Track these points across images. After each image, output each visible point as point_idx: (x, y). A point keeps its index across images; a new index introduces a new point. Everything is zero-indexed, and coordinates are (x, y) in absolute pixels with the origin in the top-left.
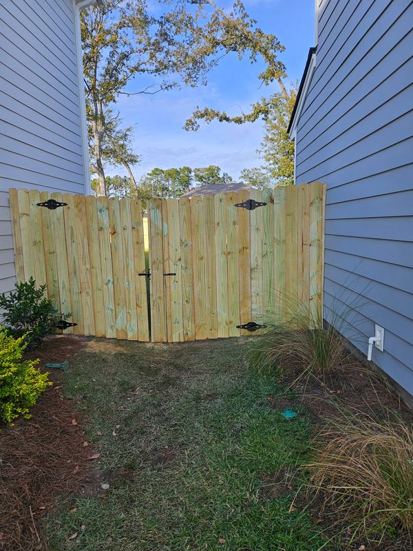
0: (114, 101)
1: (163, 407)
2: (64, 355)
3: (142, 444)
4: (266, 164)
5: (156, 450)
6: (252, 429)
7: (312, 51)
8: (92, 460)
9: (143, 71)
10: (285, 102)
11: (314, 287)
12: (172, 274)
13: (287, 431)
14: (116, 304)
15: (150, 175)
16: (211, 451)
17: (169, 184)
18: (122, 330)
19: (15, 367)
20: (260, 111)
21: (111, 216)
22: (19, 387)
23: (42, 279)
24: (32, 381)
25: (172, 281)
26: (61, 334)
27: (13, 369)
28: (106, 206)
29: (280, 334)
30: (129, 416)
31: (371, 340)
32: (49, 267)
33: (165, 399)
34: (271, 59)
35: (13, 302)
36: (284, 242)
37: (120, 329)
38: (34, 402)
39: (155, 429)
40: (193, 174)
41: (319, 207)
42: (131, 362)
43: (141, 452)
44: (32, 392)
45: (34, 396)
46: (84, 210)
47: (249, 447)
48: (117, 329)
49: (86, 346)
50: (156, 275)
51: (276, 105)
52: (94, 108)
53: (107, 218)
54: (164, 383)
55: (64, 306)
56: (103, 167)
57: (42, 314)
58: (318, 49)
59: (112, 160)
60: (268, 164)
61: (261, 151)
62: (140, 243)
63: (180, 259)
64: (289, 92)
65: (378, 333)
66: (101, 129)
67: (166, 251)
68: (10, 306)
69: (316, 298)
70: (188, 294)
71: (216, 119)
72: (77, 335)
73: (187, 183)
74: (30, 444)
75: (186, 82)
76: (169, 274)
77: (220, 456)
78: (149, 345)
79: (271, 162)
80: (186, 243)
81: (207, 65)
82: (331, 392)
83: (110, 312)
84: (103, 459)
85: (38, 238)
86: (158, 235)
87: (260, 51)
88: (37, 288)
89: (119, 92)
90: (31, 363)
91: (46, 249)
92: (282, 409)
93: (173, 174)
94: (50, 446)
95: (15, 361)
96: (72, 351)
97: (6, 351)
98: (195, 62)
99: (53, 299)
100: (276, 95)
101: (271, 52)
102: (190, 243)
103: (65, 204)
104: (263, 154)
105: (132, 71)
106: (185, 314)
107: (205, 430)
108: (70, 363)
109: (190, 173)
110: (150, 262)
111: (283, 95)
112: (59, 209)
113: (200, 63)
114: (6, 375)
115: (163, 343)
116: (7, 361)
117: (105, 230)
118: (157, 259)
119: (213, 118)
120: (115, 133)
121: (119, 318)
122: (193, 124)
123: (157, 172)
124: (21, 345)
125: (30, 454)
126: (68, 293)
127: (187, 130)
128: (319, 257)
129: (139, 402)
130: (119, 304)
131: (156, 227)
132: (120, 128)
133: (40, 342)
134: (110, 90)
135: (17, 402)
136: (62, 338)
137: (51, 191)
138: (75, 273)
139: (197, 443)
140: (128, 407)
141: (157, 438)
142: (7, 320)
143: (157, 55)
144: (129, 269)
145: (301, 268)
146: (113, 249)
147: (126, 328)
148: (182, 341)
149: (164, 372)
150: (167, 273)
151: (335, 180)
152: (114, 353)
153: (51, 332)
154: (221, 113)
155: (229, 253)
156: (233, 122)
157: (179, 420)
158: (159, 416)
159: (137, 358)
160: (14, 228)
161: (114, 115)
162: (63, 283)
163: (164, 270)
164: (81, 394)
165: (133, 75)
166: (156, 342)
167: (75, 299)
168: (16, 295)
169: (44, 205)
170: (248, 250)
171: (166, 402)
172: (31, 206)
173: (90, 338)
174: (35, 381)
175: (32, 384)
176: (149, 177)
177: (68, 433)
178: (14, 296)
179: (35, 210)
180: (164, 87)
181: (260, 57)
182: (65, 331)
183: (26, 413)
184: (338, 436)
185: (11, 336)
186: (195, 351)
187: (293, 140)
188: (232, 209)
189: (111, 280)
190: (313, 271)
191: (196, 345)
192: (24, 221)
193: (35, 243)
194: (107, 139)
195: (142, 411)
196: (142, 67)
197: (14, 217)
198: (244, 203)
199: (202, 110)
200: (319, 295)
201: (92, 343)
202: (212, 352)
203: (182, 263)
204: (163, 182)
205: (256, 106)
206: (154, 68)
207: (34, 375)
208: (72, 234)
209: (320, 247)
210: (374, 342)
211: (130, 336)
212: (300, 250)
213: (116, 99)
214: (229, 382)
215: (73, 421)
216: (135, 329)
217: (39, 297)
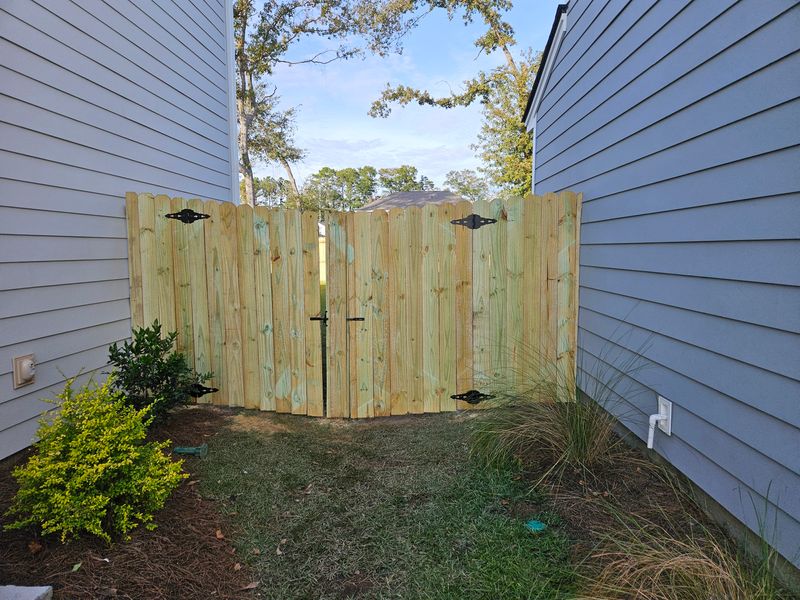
0: (269, 72)
1: (348, 514)
2: (200, 435)
3: (322, 568)
4: (484, 165)
5: (341, 576)
6: (482, 548)
7: (562, 9)
8: (247, 590)
9: (312, 31)
10: (512, 78)
11: (564, 341)
12: (358, 319)
13: (533, 550)
14: (277, 361)
15: (316, 176)
16: (425, 578)
17: (344, 190)
18: (284, 399)
19: (136, 451)
20: (477, 91)
21: (274, 234)
22: (140, 482)
23: (170, 323)
24: (160, 472)
25: (359, 329)
26: (195, 404)
27: (134, 455)
28: (266, 219)
29: (517, 409)
30: (299, 526)
31: (653, 419)
32: (180, 306)
33: (350, 501)
34: (492, 19)
35: (129, 356)
36: (521, 275)
37: (281, 397)
38: (160, 504)
39: (339, 545)
40: (378, 176)
41: (571, 226)
42: (298, 447)
43: (320, 580)
44: (159, 489)
45: (162, 495)
46: (233, 224)
47: (481, 573)
48: (276, 399)
49: (231, 422)
50: (336, 319)
51: (499, 83)
52: (240, 81)
53: (267, 237)
54: (348, 477)
55: (200, 364)
56: (252, 163)
57: (170, 375)
58: (570, 6)
59: (263, 155)
60: (487, 164)
61: (477, 147)
62: (313, 273)
63: (371, 298)
64: (518, 65)
65: (662, 409)
66: (249, 110)
67: (351, 286)
68: (124, 362)
69: (566, 356)
70: (381, 348)
71: (415, 101)
72: (217, 406)
73: (368, 190)
74: (157, 566)
75: (373, 49)
76: (355, 319)
77: (438, 586)
78: (323, 422)
79: (492, 162)
80: (379, 275)
81: (403, 26)
82: (595, 493)
83: (267, 372)
84: (265, 589)
85: (166, 264)
86: (339, 261)
87: (479, 8)
88: (163, 335)
89: (277, 60)
90: (158, 446)
91: (177, 280)
92: (525, 518)
93: (350, 176)
94: (186, 570)
95: (136, 443)
96: (211, 430)
97: (123, 427)
98: (386, 21)
99: (185, 353)
100: (499, 68)
101: (493, 9)
102: (385, 274)
103: (207, 216)
104: (481, 151)
105: (296, 32)
106: (376, 377)
107: (413, 548)
108: (210, 446)
109: (374, 175)
110: (327, 301)
111: (510, 69)
112: (198, 223)
113: (393, 23)
114: (123, 463)
115: (344, 419)
116: (125, 442)
117: (264, 254)
118: (338, 297)
119: (409, 99)
120: (269, 117)
121: (280, 382)
122: (382, 108)
123: (326, 173)
124: (144, 420)
125: (157, 581)
126: (207, 346)
127: (374, 116)
128: (571, 298)
129: (312, 506)
130: (280, 362)
131: (338, 251)
132: (277, 109)
133: (166, 416)
134: (263, 56)
135: (136, 504)
136: (196, 410)
137: (187, 198)
138: (218, 315)
139: (403, 567)
140: (297, 514)
141: (342, 559)
142: (118, 383)
143: (332, 10)
144: (297, 311)
145: (545, 314)
146: (275, 282)
147: (290, 396)
148: (372, 416)
149: (347, 461)
150: (351, 317)
151: (596, 188)
152: (272, 432)
153: (181, 402)
154: (422, 93)
155: (442, 290)
156: (438, 106)
157: (373, 533)
158: (344, 526)
159: (306, 440)
160: (131, 249)
161: (268, 92)
162: (201, 329)
163: (347, 313)
164: (227, 493)
165: (297, 37)
166: (333, 418)
167: (216, 352)
168: (134, 346)
169: (175, 216)
170: (469, 287)
171: (353, 505)
172: (157, 218)
173: (237, 410)
174: (164, 472)
175: (160, 477)
176: (315, 179)
177: (210, 551)
178: (130, 347)
179: (163, 224)
180: (341, 55)
181: (478, 17)
182: (200, 400)
183: (149, 521)
184: (618, 558)
185: (132, 406)
186: (391, 431)
187: (531, 132)
188: (447, 227)
189: (271, 327)
190: (562, 318)
191: (392, 423)
192: (145, 240)
193: (161, 271)
194: (257, 124)
195: (318, 519)
196: (311, 26)
197: (131, 234)
198: (465, 220)
199: (395, 88)
200: (571, 353)
201: (239, 418)
202: (416, 434)
203: (374, 303)
204: (335, 187)
205: (471, 83)
206: (326, 27)
207: (162, 464)
208: (216, 258)
209: (572, 284)
210: (657, 422)
211: (296, 409)
212: (544, 288)
213: (272, 69)
214: (444, 478)
215: (218, 532)
216: (303, 398)
217: (166, 349)
